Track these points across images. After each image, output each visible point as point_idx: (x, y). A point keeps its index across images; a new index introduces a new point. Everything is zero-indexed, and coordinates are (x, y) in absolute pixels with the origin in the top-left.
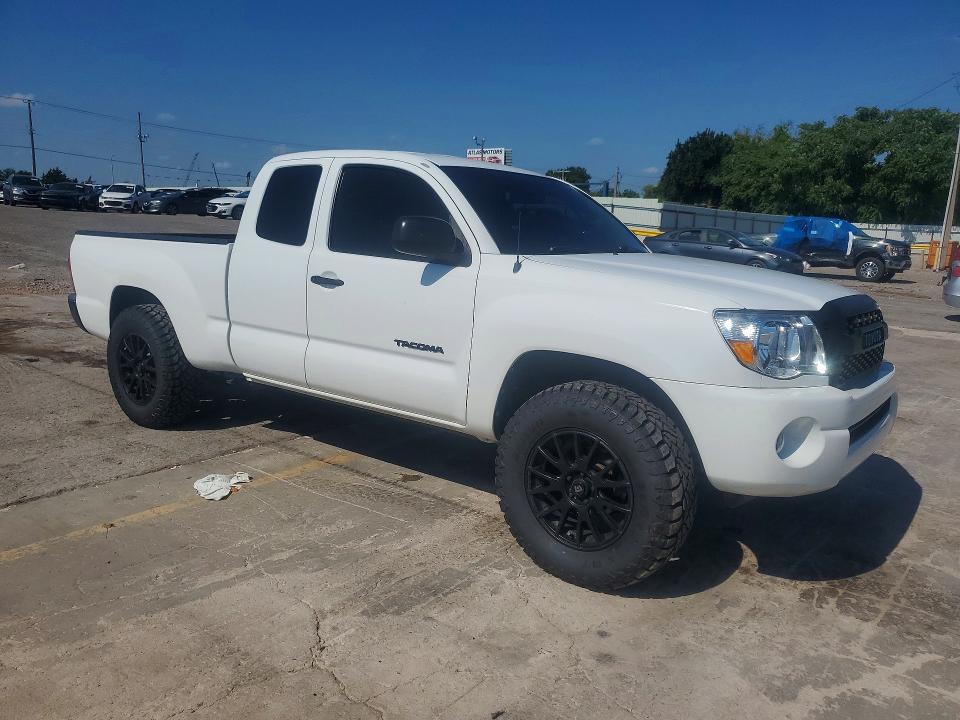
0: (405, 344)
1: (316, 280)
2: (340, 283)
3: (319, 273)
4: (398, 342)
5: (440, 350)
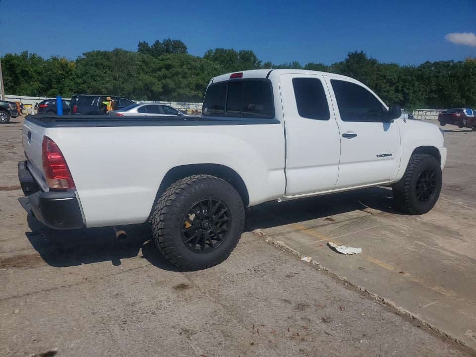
0: (381, 156)
1: (345, 136)
2: (355, 135)
3: (345, 132)
4: (378, 155)
5: (391, 155)
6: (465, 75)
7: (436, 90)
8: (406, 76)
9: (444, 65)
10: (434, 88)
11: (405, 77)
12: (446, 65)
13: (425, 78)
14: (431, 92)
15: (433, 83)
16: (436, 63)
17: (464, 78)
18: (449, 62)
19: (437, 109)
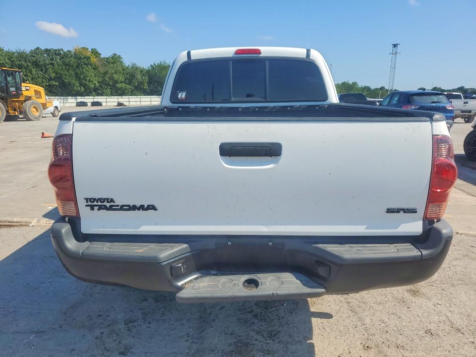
6: (78, 64)
7: (55, 78)
8: (20, 61)
9: (55, 53)
10: (53, 75)
11: (19, 63)
12: (57, 53)
13: (41, 65)
14: (50, 79)
15: (50, 71)
16: (46, 50)
17: (77, 67)
18: (59, 50)
19: (61, 96)
